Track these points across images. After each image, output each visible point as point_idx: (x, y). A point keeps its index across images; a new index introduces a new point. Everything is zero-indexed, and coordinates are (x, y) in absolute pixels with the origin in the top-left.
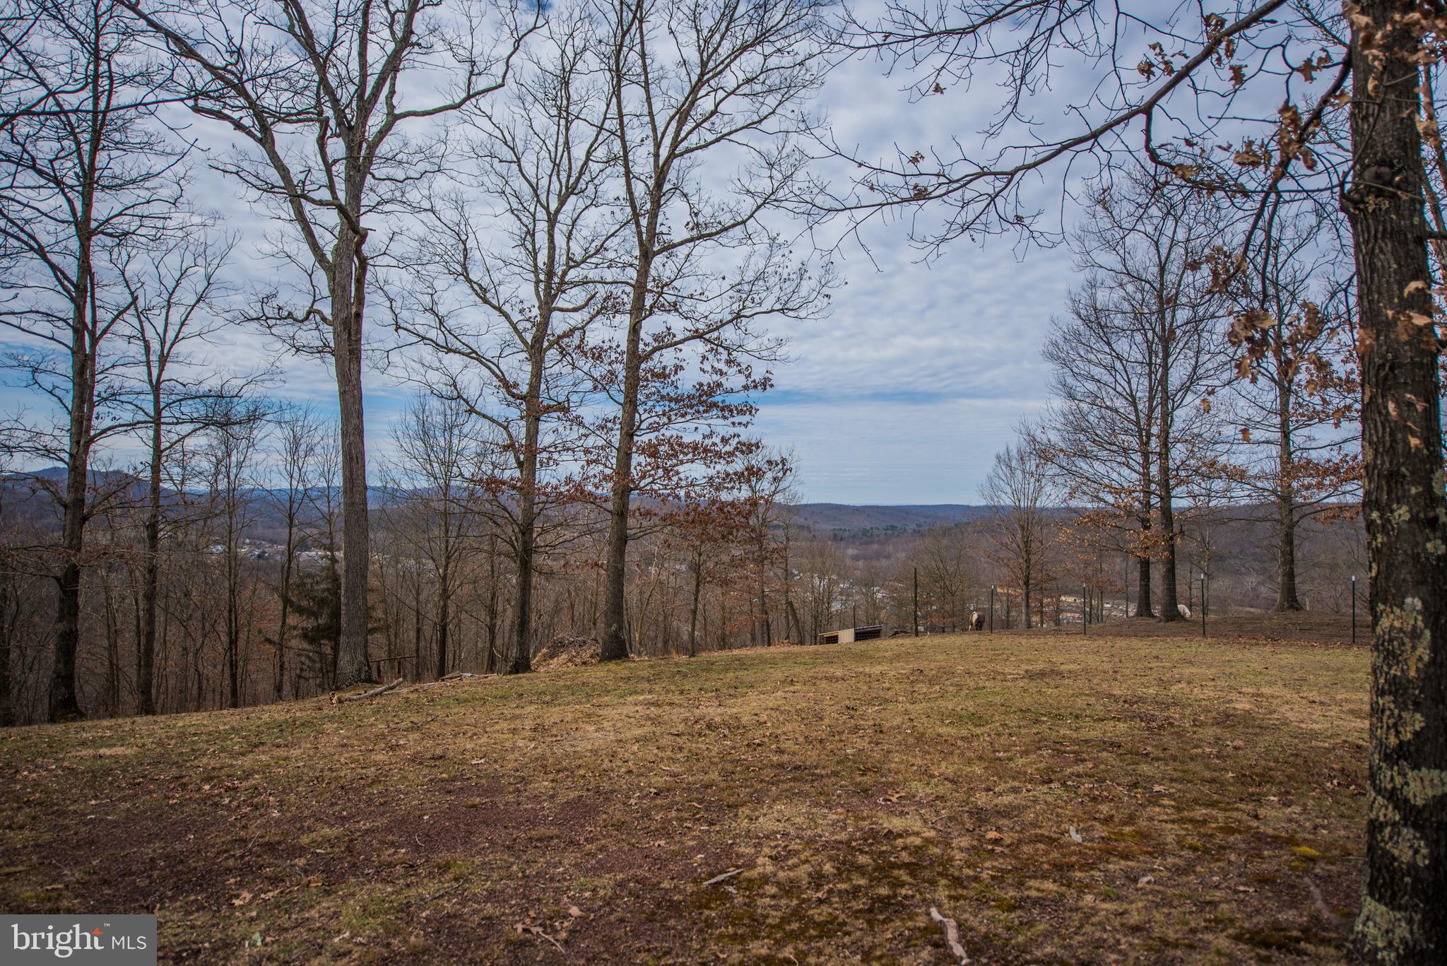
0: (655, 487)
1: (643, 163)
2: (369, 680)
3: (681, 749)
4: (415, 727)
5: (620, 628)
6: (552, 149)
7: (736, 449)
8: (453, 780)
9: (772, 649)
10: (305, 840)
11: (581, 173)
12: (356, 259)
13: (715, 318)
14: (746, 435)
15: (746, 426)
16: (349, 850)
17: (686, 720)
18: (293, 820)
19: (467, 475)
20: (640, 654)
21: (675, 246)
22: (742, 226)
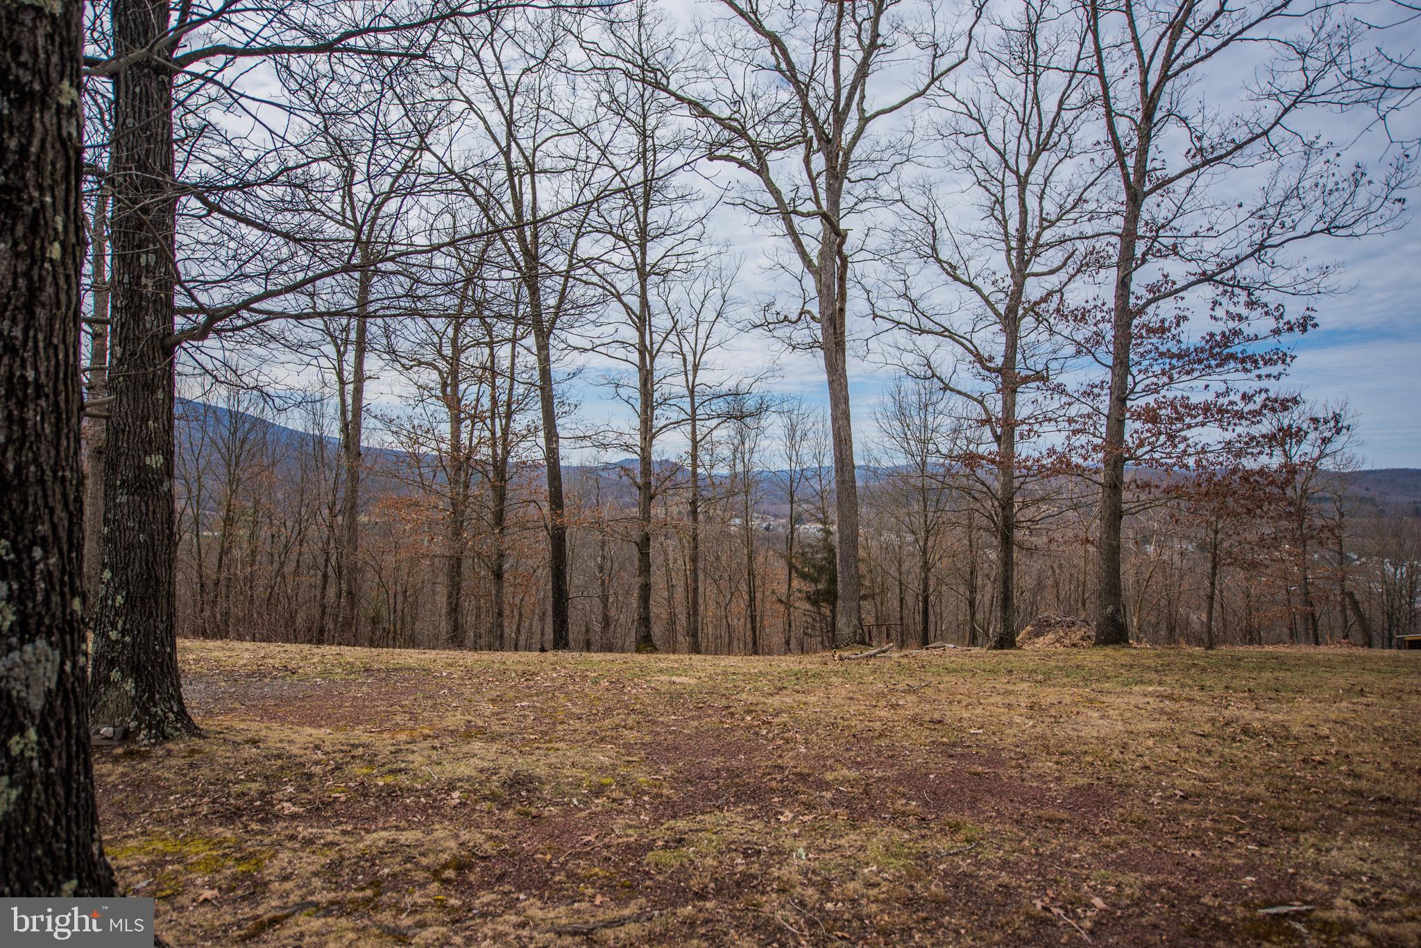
0: (1156, 456)
1: (1127, 96)
2: (863, 642)
3: (1209, 752)
4: (910, 690)
5: (1118, 611)
6: (1020, 109)
7: (1264, 406)
8: (954, 745)
9: (1323, 649)
10: (829, 776)
11: (1053, 126)
12: (837, 259)
13: (1229, 254)
14: (1278, 389)
15: (1277, 377)
16: (866, 792)
17: (1212, 720)
18: (818, 757)
19: (944, 451)
20: (1139, 640)
21: (1171, 180)
22: (1264, 139)
